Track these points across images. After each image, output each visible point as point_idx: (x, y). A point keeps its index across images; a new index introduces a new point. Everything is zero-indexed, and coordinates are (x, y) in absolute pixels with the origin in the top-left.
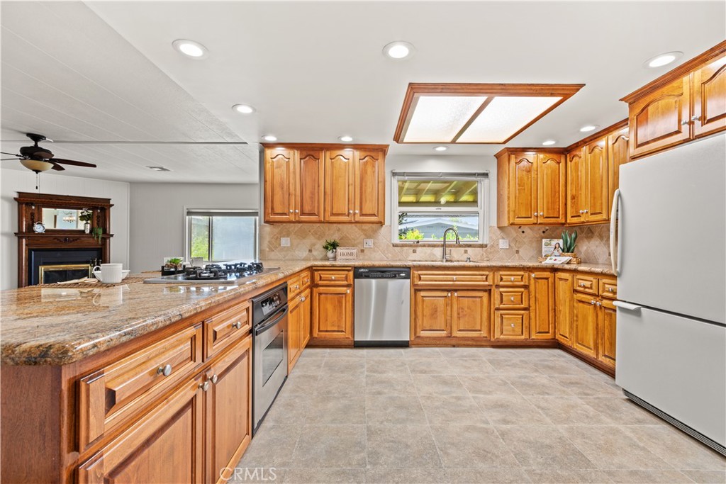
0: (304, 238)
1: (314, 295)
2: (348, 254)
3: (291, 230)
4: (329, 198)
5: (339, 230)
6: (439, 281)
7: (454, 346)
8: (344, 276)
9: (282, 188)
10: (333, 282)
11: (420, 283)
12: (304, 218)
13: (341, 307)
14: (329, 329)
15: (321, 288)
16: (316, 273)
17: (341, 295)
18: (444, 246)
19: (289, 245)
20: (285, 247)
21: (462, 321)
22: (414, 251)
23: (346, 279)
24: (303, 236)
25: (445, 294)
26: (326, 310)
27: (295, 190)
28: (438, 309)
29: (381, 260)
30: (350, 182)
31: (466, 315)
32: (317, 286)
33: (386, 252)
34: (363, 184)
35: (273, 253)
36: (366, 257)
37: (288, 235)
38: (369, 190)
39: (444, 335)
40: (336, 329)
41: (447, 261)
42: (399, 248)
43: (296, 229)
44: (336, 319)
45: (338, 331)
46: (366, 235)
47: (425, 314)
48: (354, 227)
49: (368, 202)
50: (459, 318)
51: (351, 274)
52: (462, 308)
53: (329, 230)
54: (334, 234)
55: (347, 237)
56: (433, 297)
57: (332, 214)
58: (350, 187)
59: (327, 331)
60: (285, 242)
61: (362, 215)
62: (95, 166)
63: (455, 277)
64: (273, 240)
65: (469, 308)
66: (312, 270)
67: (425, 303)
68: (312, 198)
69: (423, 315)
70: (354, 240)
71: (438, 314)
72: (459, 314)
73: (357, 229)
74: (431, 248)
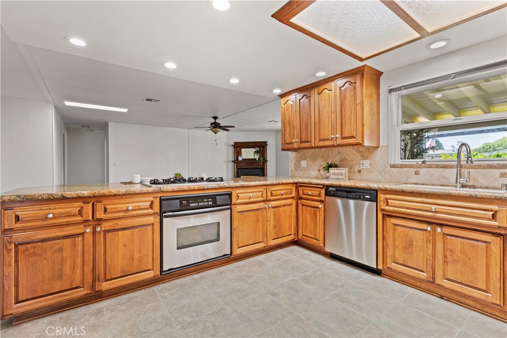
0: (315, 160)
1: (299, 205)
2: (338, 174)
3: (307, 154)
4: (317, 127)
5: (340, 153)
6: (412, 209)
7: (442, 297)
8: (318, 192)
9: (290, 124)
10: (310, 197)
11: (387, 208)
12: (303, 145)
13: (316, 218)
14: (308, 235)
15: (303, 201)
16: (300, 188)
17: (316, 209)
18: (461, 167)
19: (306, 166)
20: (303, 168)
21: (450, 268)
22: (417, 173)
23: (320, 195)
24: (314, 158)
25: (424, 226)
26: (306, 220)
27: (297, 124)
28: (415, 244)
29: (377, 182)
30: (333, 110)
31: (458, 261)
32: (301, 198)
33: (383, 173)
34: (343, 109)
35: (297, 172)
36: (363, 178)
37: (305, 159)
38: (348, 114)
39: (422, 277)
40: (313, 237)
41: (463, 186)
42: (397, 169)
43: (310, 153)
44: (313, 228)
45: (315, 239)
46: (362, 156)
47: (397, 244)
48: (352, 150)
49: (347, 126)
50: (446, 262)
51: (323, 191)
52: (451, 251)
53: (332, 153)
54: (335, 156)
55: (346, 159)
56: (408, 227)
57: (320, 140)
58: (333, 114)
59: (307, 236)
60: (304, 163)
61: (343, 138)
62: (234, 127)
63: (433, 207)
64: (297, 162)
65: (463, 252)
66: (298, 185)
67: (396, 232)
68: (306, 129)
69: (395, 245)
70: (352, 161)
71: (414, 249)
72: (445, 257)
73: (354, 152)
74: (441, 170)
